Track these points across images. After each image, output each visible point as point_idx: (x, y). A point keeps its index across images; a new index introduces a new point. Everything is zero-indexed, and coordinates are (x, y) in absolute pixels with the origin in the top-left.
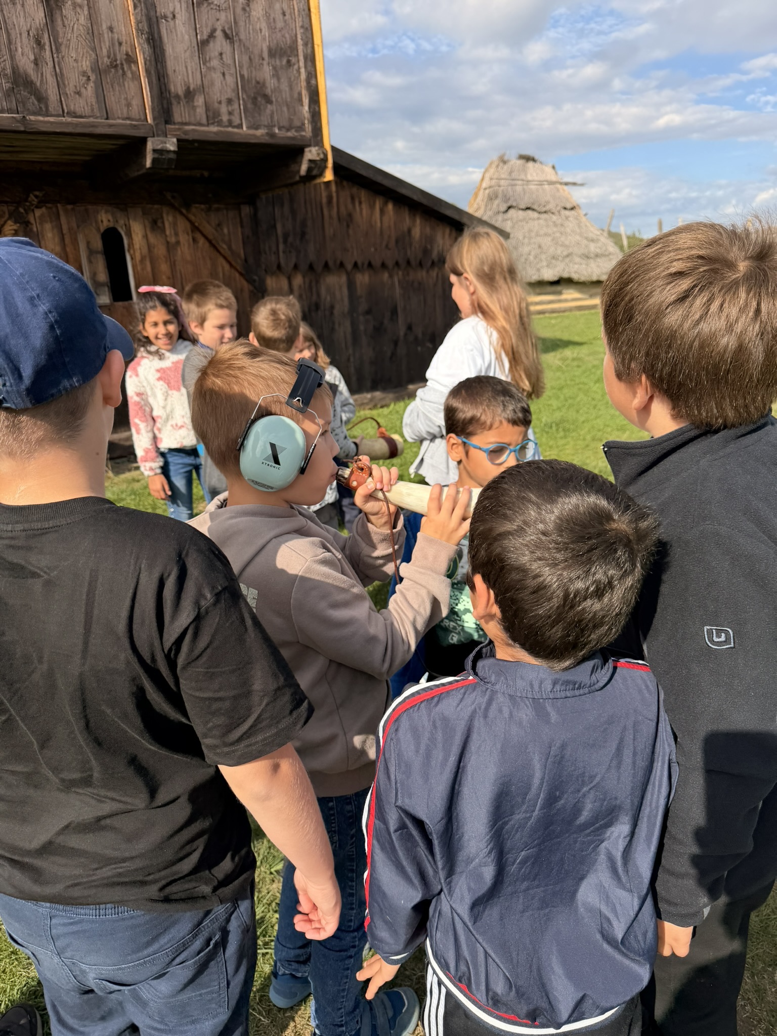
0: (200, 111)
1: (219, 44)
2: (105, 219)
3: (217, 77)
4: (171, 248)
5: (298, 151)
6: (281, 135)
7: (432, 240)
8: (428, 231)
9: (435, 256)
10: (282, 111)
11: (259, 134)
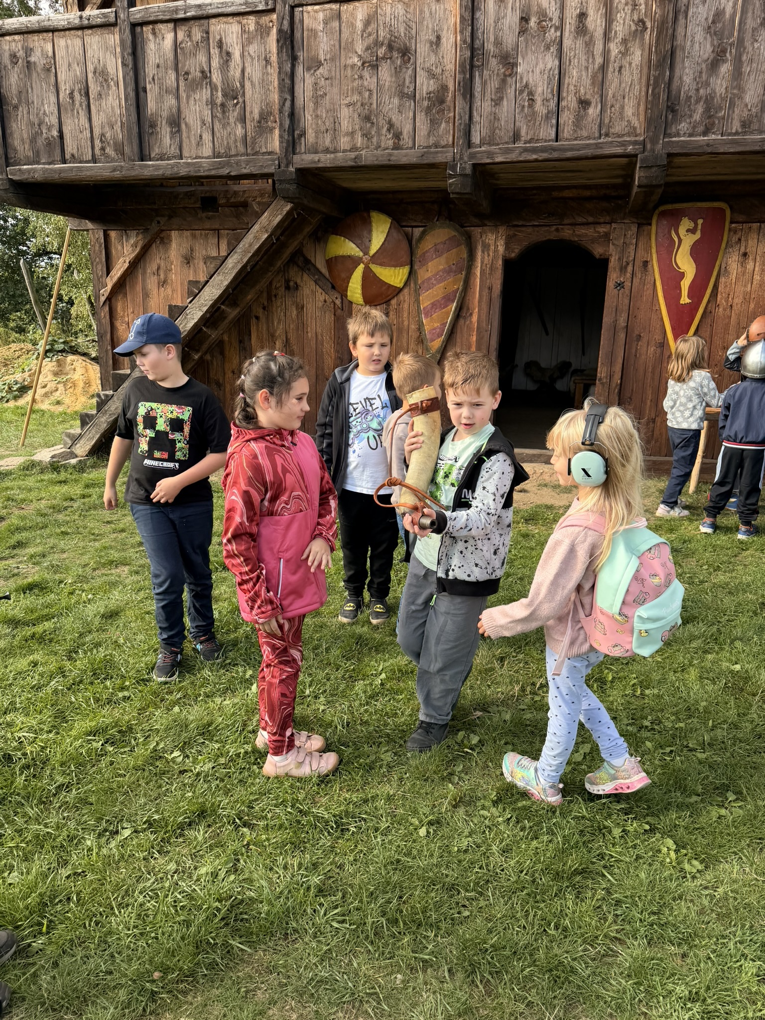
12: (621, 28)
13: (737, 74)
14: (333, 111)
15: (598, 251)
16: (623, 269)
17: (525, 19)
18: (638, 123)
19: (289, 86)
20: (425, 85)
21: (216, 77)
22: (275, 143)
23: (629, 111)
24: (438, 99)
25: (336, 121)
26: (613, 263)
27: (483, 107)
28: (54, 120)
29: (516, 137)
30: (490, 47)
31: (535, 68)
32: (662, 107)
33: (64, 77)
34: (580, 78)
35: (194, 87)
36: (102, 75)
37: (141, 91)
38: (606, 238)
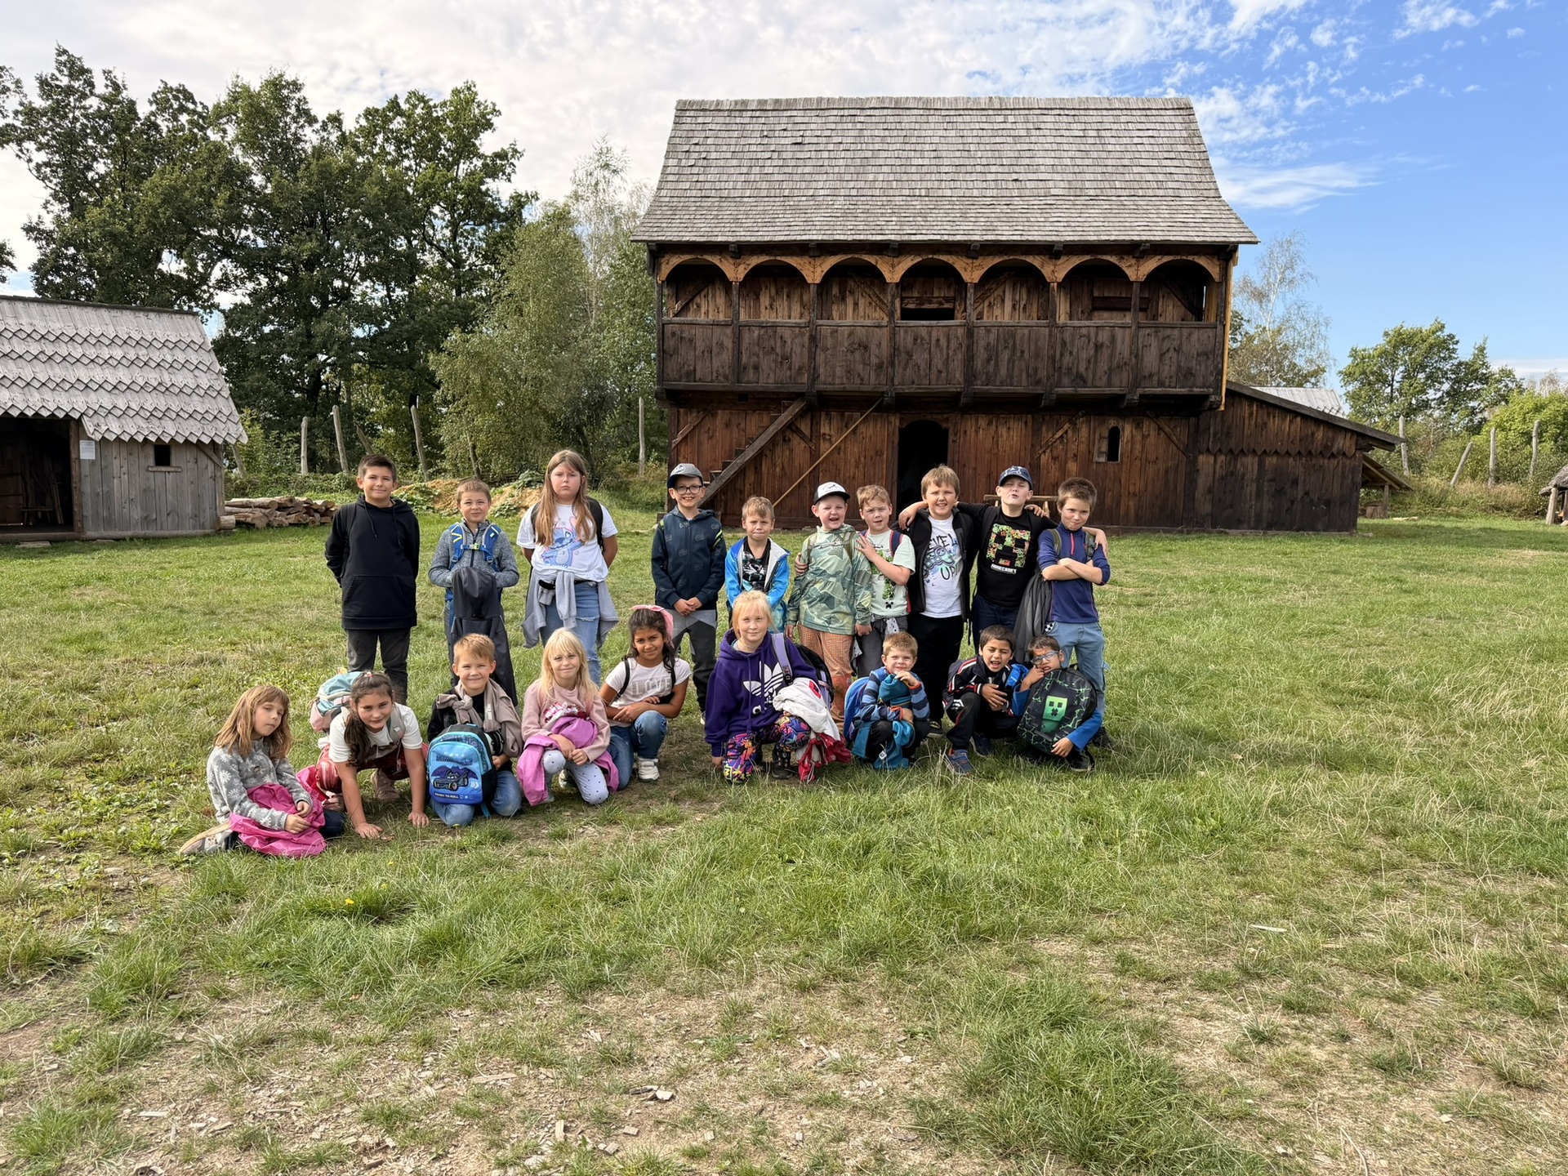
0: (1155, 382)
1: (1172, 353)
2: (1112, 423)
3: (1167, 368)
4: (1144, 437)
5: (1206, 397)
6: (1196, 390)
7: (1333, 440)
8: (1330, 434)
9: (1335, 450)
10: (1200, 380)
11: (1184, 391)
12: (953, 345)
13: (996, 365)
14: (833, 368)
15: (944, 425)
17: (915, 340)
18: (961, 380)
19: (812, 357)
20: (874, 361)
21: (778, 350)
22: (805, 378)
23: (958, 376)
24: (880, 366)
25: (834, 372)
26: (951, 431)
27: (899, 371)
28: (692, 362)
29: (913, 383)
30: (901, 348)
31: (920, 357)
32: (970, 375)
33: (700, 345)
34: (938, 362)
35: (767, 353)
36: (721, 345)
37: (740, 353)
38: (947, 419)
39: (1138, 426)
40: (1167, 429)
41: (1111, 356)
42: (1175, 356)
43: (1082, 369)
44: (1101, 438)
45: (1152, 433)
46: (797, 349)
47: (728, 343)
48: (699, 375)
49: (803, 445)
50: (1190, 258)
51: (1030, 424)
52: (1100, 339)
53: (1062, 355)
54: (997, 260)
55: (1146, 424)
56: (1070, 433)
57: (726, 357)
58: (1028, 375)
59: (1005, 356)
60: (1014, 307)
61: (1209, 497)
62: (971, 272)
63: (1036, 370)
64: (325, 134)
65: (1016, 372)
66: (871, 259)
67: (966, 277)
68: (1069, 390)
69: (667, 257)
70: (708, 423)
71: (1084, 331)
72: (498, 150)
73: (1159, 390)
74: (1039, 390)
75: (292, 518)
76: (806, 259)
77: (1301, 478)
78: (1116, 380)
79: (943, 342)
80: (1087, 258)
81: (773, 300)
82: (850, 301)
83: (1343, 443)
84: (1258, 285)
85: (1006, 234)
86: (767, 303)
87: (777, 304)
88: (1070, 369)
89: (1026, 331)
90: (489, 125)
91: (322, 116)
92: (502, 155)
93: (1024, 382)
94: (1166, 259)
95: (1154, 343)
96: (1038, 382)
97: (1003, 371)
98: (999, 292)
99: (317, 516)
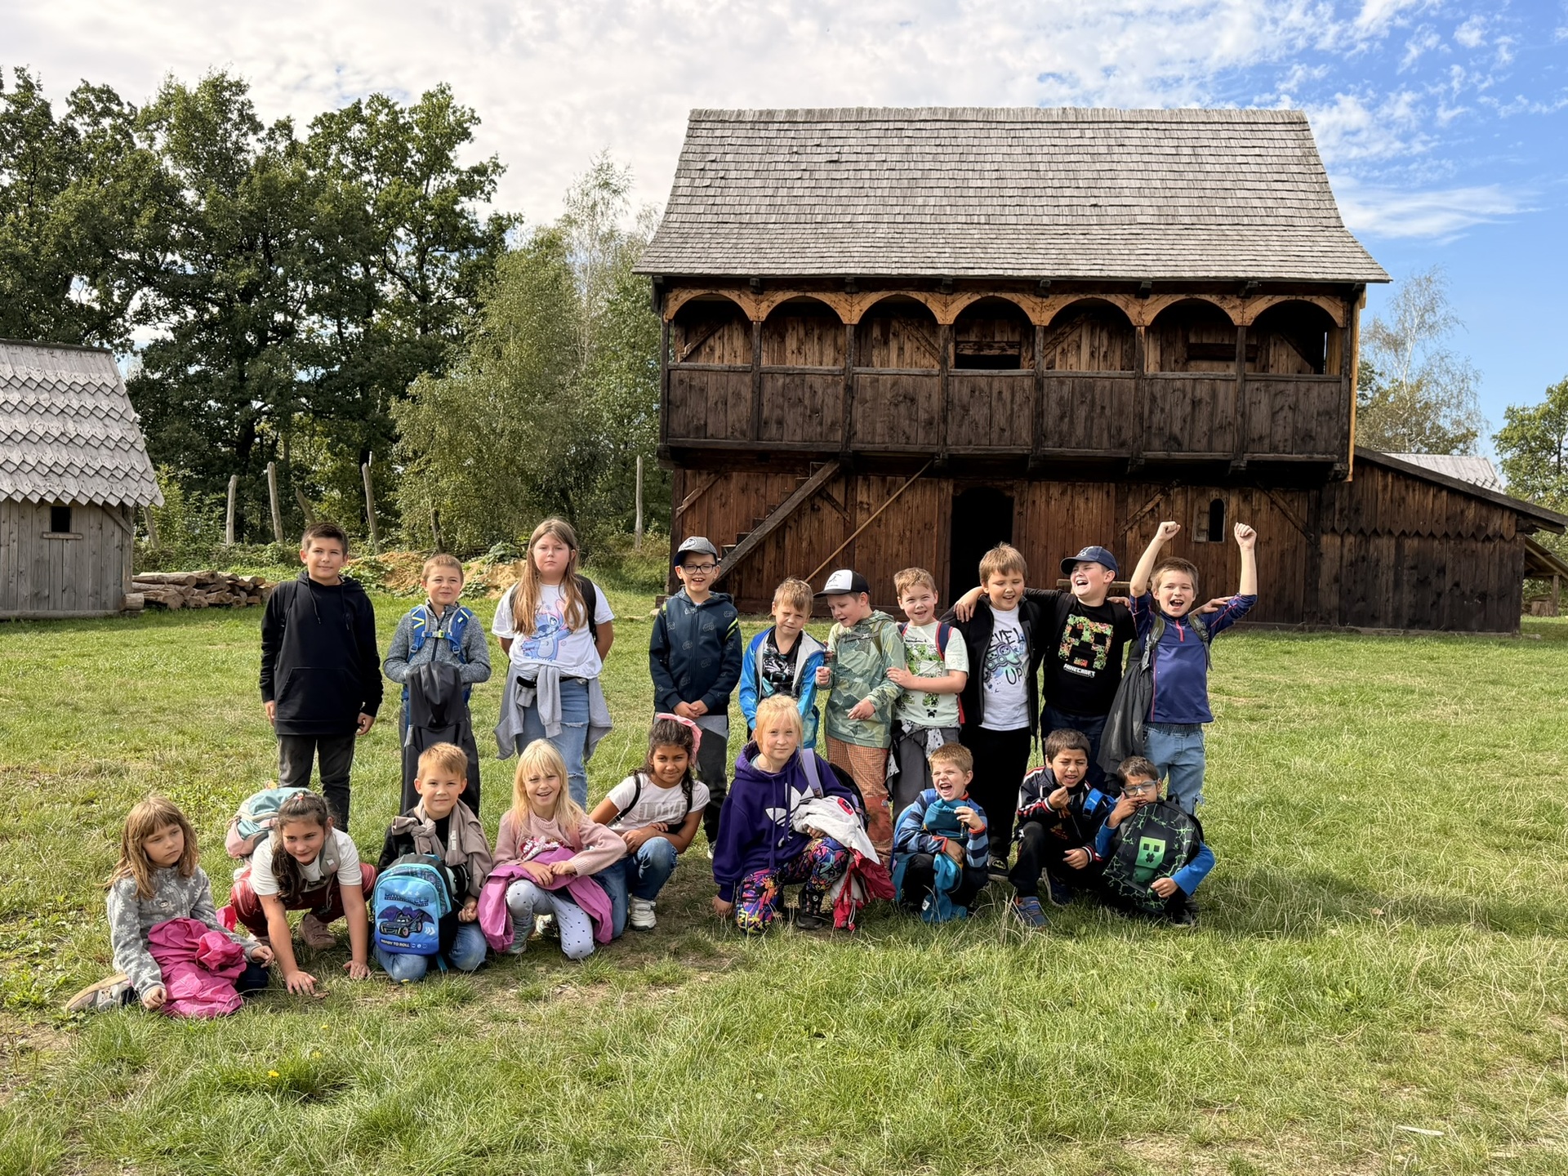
0: (1266, 447)
2: (1214, 494)
3: (1280, 430)
4: (1254, 512)
5: (1331, 464)
6: (1317, 457)
7: (1488, 520)
8: (1484, 512)
9: (1490, 531)
10: (1321, 445)
11: (1302, 457)
12: (1019, 398)
13: (1072, 422)
14: (873, 423)
15: (1008, 494)
16: (1022, 505)
17: (973, 392)
18: (1029, 440)
19: (848, 410)
20: (923, 416)
21: (807, 402)
22: (839, 435)
23: (1024, 435)
24: (930, 423)
25: (874, 429)
26: (1016, 500)
27: (953, 428)
28: (703, 415)
29: (970, 443)
30: (956, 401)
31: (978, 413)
32: (1040, 436)
33: (713, 396)
34: (1000, 419)
35: (793, 406)
36: (738, 395)
37: (760, 405)
38: (1011, 488)
39: (1246, 498)
40: (1282, 503)
41: (1212, 414)
42: (1290, 415)
43: (1176, 429)
44: (1200, 512)
45: (1264, 507)
46: (830, 401)
47: (747, 393)
48: (710, 430)
49: (835, 515)
50: (1307, 298)
51: (1113, 493)
52: (1198, 393)
53: (1151, 412)
54: (1072, 299)
55: (1256, 496)
56: (1162, 505)
57: (745, 409)
58: (1110, 436)
59: (1082, 412)
60: (1092, 354)
61: (1335, 587)
62: (1041, 313)
63: (1120, 430)
64: (272, 143)
65: (1096, 432)
66: (919, 297)
67: (1034, 318)
68: (1161, 454)
69: (675, 292)
70: (720, 488)
71: (1178, 384)
72: (476, 164)
73: (1271, 456)
74: (1124, 453)
75: (213, 597)
76: (842, 296)
77: (1450, 565)
78: (1218, 443)
79: (1006, 395)
80: (1182, 297)
81: (801, 342)
82: (894, 345)
83: (1500, 523)
84: (1392, 330)
85: (1083, 269)
86: (794, 346)
87: (806, 348)
88: (1161, 429)
89: (1107, 383)
90: (466, 135)
91: (268, 122)
92: (480, 170)
93: (1105, 444)
94: (1278, 299)
95: (1265, 399)
96: (1122, 445)
97: (1080, 431)
98: (1074, 337)
99: (244, 595)
